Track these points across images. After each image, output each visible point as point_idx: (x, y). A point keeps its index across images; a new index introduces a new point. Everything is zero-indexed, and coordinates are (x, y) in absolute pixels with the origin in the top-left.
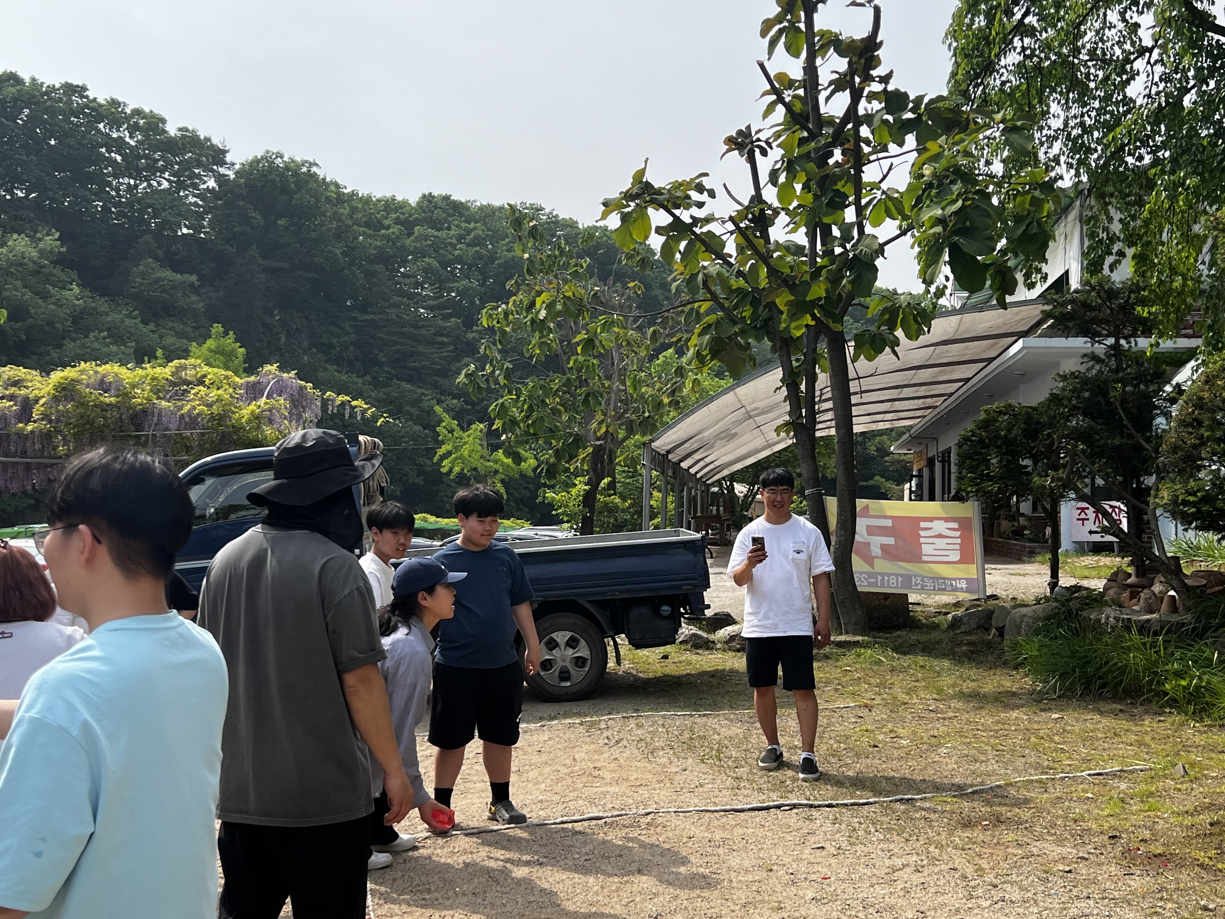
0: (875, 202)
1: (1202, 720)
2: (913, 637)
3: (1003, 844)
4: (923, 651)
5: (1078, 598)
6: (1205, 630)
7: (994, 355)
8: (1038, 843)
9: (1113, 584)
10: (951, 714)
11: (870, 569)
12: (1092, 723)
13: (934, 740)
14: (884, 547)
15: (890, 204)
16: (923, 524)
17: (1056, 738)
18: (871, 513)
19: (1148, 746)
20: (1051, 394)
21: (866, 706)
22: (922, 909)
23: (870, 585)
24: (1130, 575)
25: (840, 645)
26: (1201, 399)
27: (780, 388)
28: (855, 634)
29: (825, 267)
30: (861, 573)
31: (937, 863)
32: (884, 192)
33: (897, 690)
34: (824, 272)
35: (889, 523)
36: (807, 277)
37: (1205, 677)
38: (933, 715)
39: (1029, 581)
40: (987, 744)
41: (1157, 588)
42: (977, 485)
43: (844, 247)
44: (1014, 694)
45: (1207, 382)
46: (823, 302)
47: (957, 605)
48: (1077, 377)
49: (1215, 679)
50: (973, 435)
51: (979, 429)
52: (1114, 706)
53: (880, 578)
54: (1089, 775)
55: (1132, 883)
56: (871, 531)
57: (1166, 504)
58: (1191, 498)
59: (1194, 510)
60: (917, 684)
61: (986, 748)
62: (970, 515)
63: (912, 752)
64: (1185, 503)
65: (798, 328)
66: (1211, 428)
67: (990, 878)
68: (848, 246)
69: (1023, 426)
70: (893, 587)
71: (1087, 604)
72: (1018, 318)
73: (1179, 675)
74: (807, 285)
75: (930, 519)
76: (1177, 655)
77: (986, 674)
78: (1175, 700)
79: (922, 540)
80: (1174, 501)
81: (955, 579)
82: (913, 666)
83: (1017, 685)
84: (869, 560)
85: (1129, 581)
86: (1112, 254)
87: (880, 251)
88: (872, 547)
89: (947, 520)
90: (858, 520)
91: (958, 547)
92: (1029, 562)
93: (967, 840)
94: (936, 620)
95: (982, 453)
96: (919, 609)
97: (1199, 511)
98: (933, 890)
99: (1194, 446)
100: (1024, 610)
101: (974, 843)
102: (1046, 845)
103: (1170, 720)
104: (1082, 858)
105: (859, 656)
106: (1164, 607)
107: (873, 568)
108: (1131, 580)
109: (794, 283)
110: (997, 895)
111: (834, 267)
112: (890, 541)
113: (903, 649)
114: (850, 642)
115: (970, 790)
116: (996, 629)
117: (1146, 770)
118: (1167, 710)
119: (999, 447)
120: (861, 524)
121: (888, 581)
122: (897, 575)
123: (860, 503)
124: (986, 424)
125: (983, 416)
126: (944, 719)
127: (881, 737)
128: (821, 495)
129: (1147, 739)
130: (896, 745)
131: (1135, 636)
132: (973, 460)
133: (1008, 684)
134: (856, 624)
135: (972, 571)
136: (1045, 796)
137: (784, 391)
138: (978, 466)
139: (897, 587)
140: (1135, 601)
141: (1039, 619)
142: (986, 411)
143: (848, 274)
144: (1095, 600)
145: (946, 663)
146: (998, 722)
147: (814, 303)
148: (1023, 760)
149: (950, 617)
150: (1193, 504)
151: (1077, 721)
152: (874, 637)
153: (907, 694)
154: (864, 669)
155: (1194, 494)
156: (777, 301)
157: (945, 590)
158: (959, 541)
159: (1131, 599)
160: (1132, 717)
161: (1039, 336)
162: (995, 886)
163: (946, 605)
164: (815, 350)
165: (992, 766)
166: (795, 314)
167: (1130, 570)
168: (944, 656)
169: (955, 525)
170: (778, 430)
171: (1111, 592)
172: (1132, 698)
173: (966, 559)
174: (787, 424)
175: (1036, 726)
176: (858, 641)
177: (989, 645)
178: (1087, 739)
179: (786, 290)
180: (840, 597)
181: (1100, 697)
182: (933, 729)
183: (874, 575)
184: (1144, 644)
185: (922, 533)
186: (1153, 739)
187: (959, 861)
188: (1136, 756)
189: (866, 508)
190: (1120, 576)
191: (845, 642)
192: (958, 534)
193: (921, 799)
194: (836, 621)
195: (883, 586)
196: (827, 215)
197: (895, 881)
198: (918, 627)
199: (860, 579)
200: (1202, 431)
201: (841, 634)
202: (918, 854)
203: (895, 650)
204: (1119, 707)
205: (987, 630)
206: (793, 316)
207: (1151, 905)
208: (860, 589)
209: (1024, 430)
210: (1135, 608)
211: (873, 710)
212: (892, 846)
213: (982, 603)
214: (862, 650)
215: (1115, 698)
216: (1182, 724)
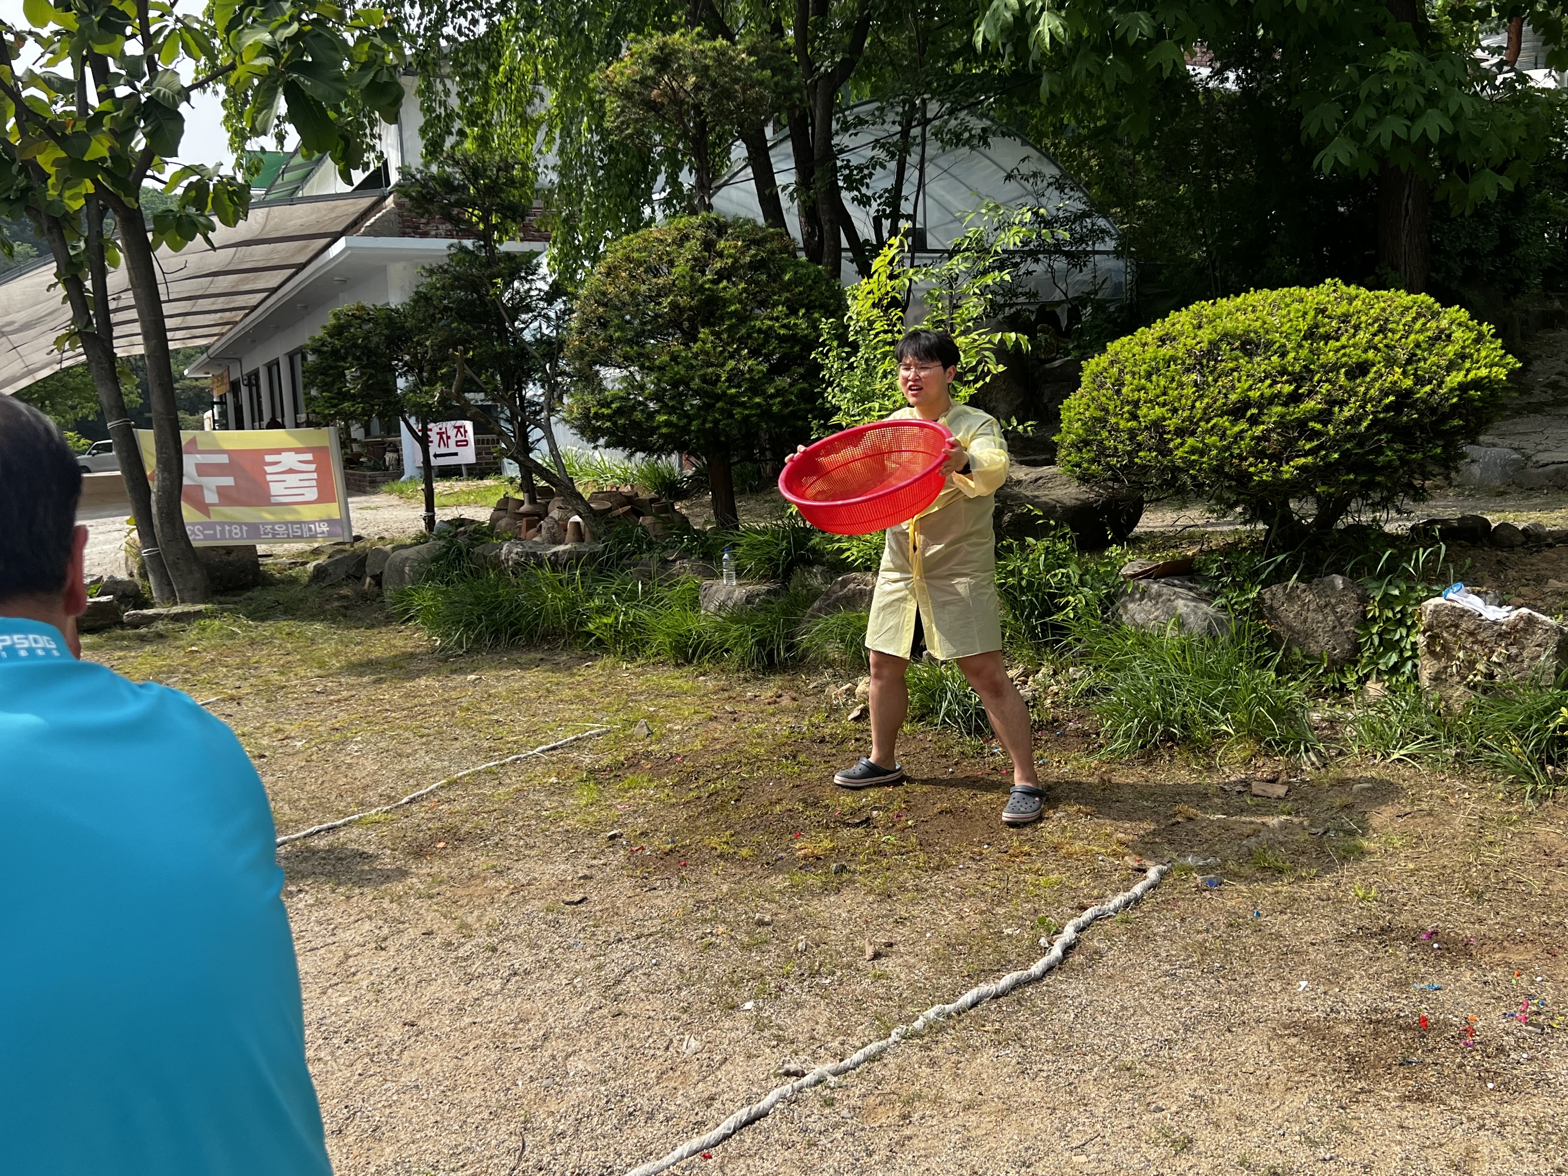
0: (166, 32)
1: (633, 659)
2: (270, 596)
3: (478, 876)
4: (285, 613)
5: (465, 532)
6: (621, 557)
7: (303, 259)
8: (519, 865)
9: (501, 513)
10: (345, 693)
11: (205, 519)
12: (516, 681)
13: (337, 736)
14: (222, 491)
15: (188, 37)
16: (268, 458)
17: (484, 706)
18: (200, 448)
19: (588, 700)
20: (416, 293)
21: (232, 698)
22: (410, 1017)
23: (206, 538)
24: (522, 503)
25: (176, 618)
26: (604, 294)
27: (55, 285)
28: (194, 602)
29: (108, 113)
30: (194, 524)
31: (401, 926)
32: (178, 20)
33: (265, 669)
34: (106, 120)
35: (224, 459)
36: (81, 126)
37: (631, 612)
38: (323, 698)
39: (386, 514)
40: (406, 729)
41: (555, 514)
42: (335, 406)
43: (134, 87)
44: (412, 655)
45: (608, 275)
46: (109, 163)
47: (316, 552)
48: (446, 271)
49: (643, 613)
50: (323, 345)
51: (331, 337)
52: (532, 655)
53: (218, 528)
54: (543, 751)
55: (658, 902)
56: (203, 470)
57: (576, 419)
58: (605, 411)
59: (608, 424)
60: (290, 658)
61: (406, 734)
62: (327, 444)
63: (314, 757)
64: (597, 416)
65: (73, 198)
66: (619, 328)
67: (482, 939)
68: (139, 85)
69: (385, 332)
70: (236, 538)
71: (477, 539)
72: (333, 215)
73: (602, 611)
74: (83, 140)
75: (278, 452)
76: (600, 589)
77: (369, 633)
78: (599, 641)
79: (269, 478)
80: (586, 415)
81: (313, 522)
82: (277, 635)
83: (411, 644)
84: (203, 507)
85: (523, 509)
86: (451, 133)
87: (185, 94)
88: (206, 492)
89: (298, 451)
90: (185, 457)
91: (314, 483)
92: (374, 493)
93: (430, 879)
94: (293, 573)
95: (336, 367)
96: (270, 561)
97: (615, 424)
98: (413, 979)
99: (603, 351)
100: (405, 553)
101: (441, 882)
102: (531, 864)
103: (599, 664)
104: (585, 877)
105: (204, 629)
106: (569, 535)
107: (209, 517)
108: (525, 508)
109: (63, 134)
110: (504, 964)
111: (121, 113)
112: (228, 481)
113: (260, 615)
114: (189, 613)
115: (405, 800)
116: (372, 577)
117: (604, 733)
118: (593, 653)
119: (358, 359)
120: (189, 462)
121: (230, 531)
122: (240, 524)
123: (185, 436)
124: (338, 331)
125: (333, 322)
126: (339, 701)
127: (265, 742)
128: (130, 428)
129: (586, 691)
130: (290, 751)
131: (547, 571)
132: (326, 375)
133: (401, 644)
134: (194, 589)
135: (333, 510)
136: (502, 790)
137: (61, 291)
138: (333, 383)
139: (242, 538)
140: (532, 531)
141: (424, 561)
142: (335, 315)
143: (142, 124)
144: (485, 534)
145: (318, 626)
146: (407, 696)
147: (95, 165)
148: (457, 744)
149: (310, 567)
150: (609, 418)
151: (499, 681)
152: (220, 603)
153: (282, 673)
154: (214, 647)
155: (608, 405)
156: (40, 159)
157: (301, 537)
158: (315, 476)
159: (527, 530)
160: (556, 667)
161: (364, 235)
162: (494, 950)
163: (302, 554)
164: (100, 234)
165: (423, 759)
166: (68, 179)
167: (520, 496)
168: (313, 617)
169: (309, 457)
170: (58, 341)
171: (503, 523)
172: (549, 643)
173: (324, 497)
174: (69, 336)
175: (454, 694)
176: (200, 611)
177: (364, 597)
178: (518, 700)
179: (53, 142)
180: (171, 558)
181: (513, 646)
182: (330, 717)
183: (212, 526)
184: (560, 581)
185: (268, 469)
186: (592, 690)
187: (431, 918)
188: (583, 717)
189: (193, 441)
190: (511, 505)
191: (184, 614)
192: (313, 467)
193: (345, 825)
194: (166, 589)
195: (223, 537)
196: (100, 42)
197: (354, 974)
198: (272, 584)
199: (193, 532)
200: (611, 331)
201: (176, 604)
202: (370, 918)
203: (250, 616)
204: (539, 656)
205: (359, 578)
206: (66, 183)
207: (700, 932)
208: (195, 544)
209: (387, 337)
210: (537, 539)
211: (243, 702)
212: (330, 912)
213: (347, 547)
214: (208, 622)
215: (530, 645)
216: (614, 668)
